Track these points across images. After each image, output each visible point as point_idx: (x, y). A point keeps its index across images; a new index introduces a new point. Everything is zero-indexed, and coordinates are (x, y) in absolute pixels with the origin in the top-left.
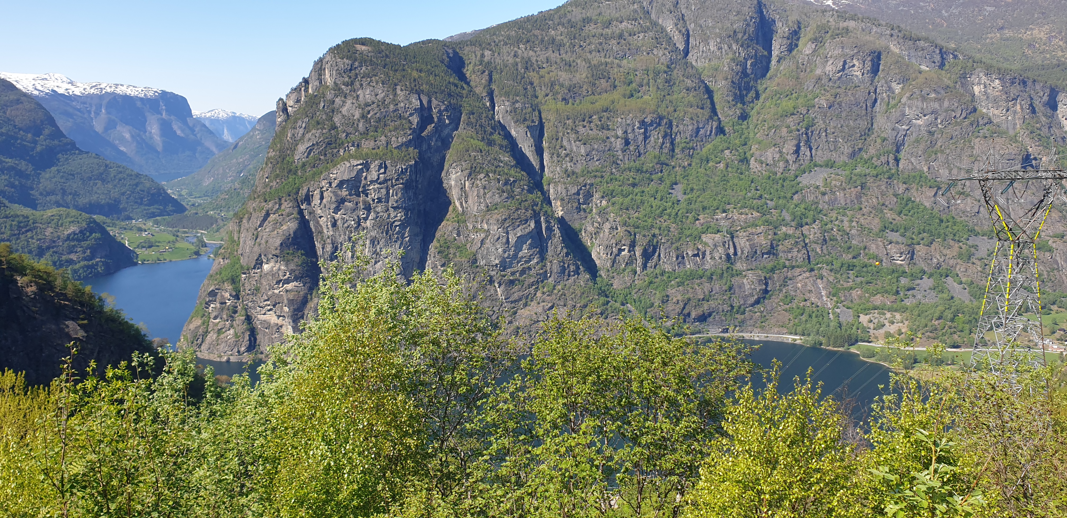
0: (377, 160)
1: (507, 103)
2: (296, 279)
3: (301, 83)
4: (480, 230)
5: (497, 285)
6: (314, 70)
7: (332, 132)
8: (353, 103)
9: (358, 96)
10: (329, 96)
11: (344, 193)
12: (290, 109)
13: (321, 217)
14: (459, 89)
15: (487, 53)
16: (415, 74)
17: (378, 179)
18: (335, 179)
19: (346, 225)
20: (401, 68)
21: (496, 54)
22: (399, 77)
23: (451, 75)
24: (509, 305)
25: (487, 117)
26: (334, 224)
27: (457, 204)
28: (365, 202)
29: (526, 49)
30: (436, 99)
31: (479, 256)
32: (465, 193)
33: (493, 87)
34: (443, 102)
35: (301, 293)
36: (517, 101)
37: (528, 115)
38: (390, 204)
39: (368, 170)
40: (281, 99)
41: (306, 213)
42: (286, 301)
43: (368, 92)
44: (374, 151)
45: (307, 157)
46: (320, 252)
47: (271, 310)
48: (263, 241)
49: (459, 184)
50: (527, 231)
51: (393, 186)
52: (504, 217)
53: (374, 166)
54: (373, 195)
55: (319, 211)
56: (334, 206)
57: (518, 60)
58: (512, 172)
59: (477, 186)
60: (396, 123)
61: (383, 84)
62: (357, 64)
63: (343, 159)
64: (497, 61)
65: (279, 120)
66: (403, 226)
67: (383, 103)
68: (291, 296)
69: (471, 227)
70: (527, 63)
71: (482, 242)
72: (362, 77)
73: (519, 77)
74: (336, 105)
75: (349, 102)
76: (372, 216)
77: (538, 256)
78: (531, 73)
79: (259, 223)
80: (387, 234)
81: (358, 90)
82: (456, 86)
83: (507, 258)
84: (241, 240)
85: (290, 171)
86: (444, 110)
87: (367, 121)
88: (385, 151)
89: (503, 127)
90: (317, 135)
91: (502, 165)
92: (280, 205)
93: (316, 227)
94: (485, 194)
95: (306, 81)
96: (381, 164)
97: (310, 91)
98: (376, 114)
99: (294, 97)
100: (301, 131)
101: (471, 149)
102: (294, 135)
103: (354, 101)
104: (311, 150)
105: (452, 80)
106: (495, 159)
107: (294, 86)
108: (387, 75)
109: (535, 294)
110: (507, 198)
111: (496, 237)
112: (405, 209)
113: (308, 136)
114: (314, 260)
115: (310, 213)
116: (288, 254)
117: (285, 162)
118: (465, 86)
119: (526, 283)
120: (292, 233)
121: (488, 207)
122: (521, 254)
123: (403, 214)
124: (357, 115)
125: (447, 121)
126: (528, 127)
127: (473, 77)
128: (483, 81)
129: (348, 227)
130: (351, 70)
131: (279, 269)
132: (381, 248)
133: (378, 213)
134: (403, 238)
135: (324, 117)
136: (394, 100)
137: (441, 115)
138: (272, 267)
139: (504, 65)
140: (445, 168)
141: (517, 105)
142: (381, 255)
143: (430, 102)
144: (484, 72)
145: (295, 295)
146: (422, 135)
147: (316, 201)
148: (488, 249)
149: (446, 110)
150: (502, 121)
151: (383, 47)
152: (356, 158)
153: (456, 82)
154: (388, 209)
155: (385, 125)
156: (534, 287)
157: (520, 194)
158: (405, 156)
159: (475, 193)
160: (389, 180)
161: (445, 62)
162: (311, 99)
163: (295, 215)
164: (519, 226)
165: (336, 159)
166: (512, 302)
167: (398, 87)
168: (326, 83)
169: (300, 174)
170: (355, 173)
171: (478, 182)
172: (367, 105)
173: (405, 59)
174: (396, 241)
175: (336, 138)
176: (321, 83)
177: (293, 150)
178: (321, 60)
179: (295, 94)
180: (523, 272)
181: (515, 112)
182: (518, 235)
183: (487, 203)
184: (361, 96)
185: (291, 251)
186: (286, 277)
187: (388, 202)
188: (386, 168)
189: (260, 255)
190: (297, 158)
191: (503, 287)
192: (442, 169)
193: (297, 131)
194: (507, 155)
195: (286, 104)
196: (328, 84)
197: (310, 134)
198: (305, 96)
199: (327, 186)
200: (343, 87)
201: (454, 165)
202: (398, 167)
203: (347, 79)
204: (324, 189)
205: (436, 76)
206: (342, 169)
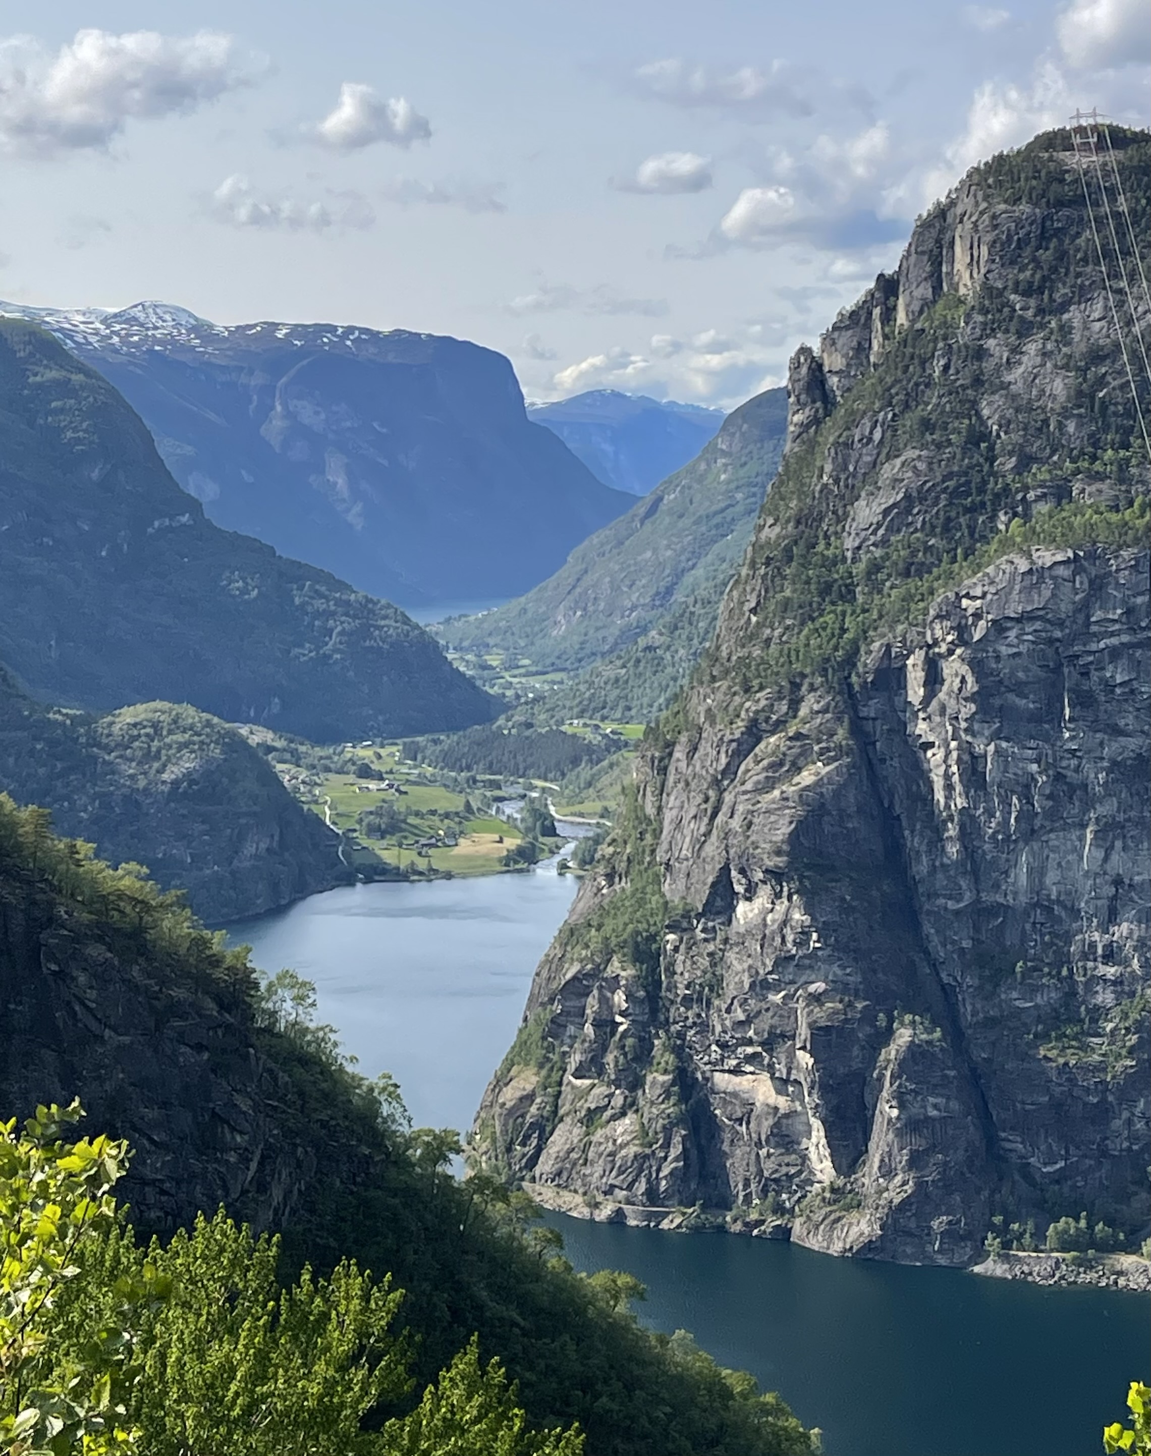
0: (1125, 546)
2: (839, 957)
3: (870, 294)
6: (916, 246)
7: (972, 453)
8: (1046, 354)
9: (1063, 328)
11: (1007, 663)
12: (833, 381)
13: (925, 747)
17: (1129, 614)
18: (977, 616)
19: (1010, 776)
26: (969, 772)
28: (1078, 697)
35: (857, 1007)
39: (1092, 584)
40: (805, 350)
42: (804, 1032)
44: (1114, 517)
45: (886, 541)
46: (919, 867)
47: (755, 1058)
48: (736, 824)
55: (923, 726)
56: (968, 709)
62: (1062, 215)
63: (1007, 545)
65: (797, 418)
68: (822, 1015)
72: (1082, 262)
74: (988, 362)
75: (1032, 348)
76: (1103, 744)
79: (724, 760)
81: (1065, 307)
84: (669, 816)
85: (829, 587)
87: (1095, 411)
90: (921, 465)
92: (794, 702)
95: (887, 286)
97: (901, 318)
99: (847, 340)
100: (868, 454)
102: (843, 467)
103: (1051, 346)
104: (898, 517)
107: (850, 306)
113: (890, 468)
117: (812, 556)
120: (827, 796)
124: (1059, 394)
130: (1041, 239)
131: (786, 921)
132: (1131, 863)
135: (946, 403)
138: (764, 913)
142: (1130, 887)
145: (834, 1014)
147: (912, 690)
152: (1051, 541)
162: (902, 343)
163: (841, 737)
165: (980, 547)
168: (954, 288)
169: (860, 599)
170: (1048, 594)
172: (1095, 356)
175: (986, 474)
176: (937, 288)
177: (841, 517)
178: (941, 213)
179: (850, 332)
184: (1075, 328)
186: (807, 949)
189: (725, 870)
190: (850, 543)
195: (820, 366)
196: (962, 291)
197: (898, 462)
198: (886, 337)
199: (950, 638)
200: (1013, 298)
203: (1026, 272)
204: (940, 649)
206: (1003, 581)
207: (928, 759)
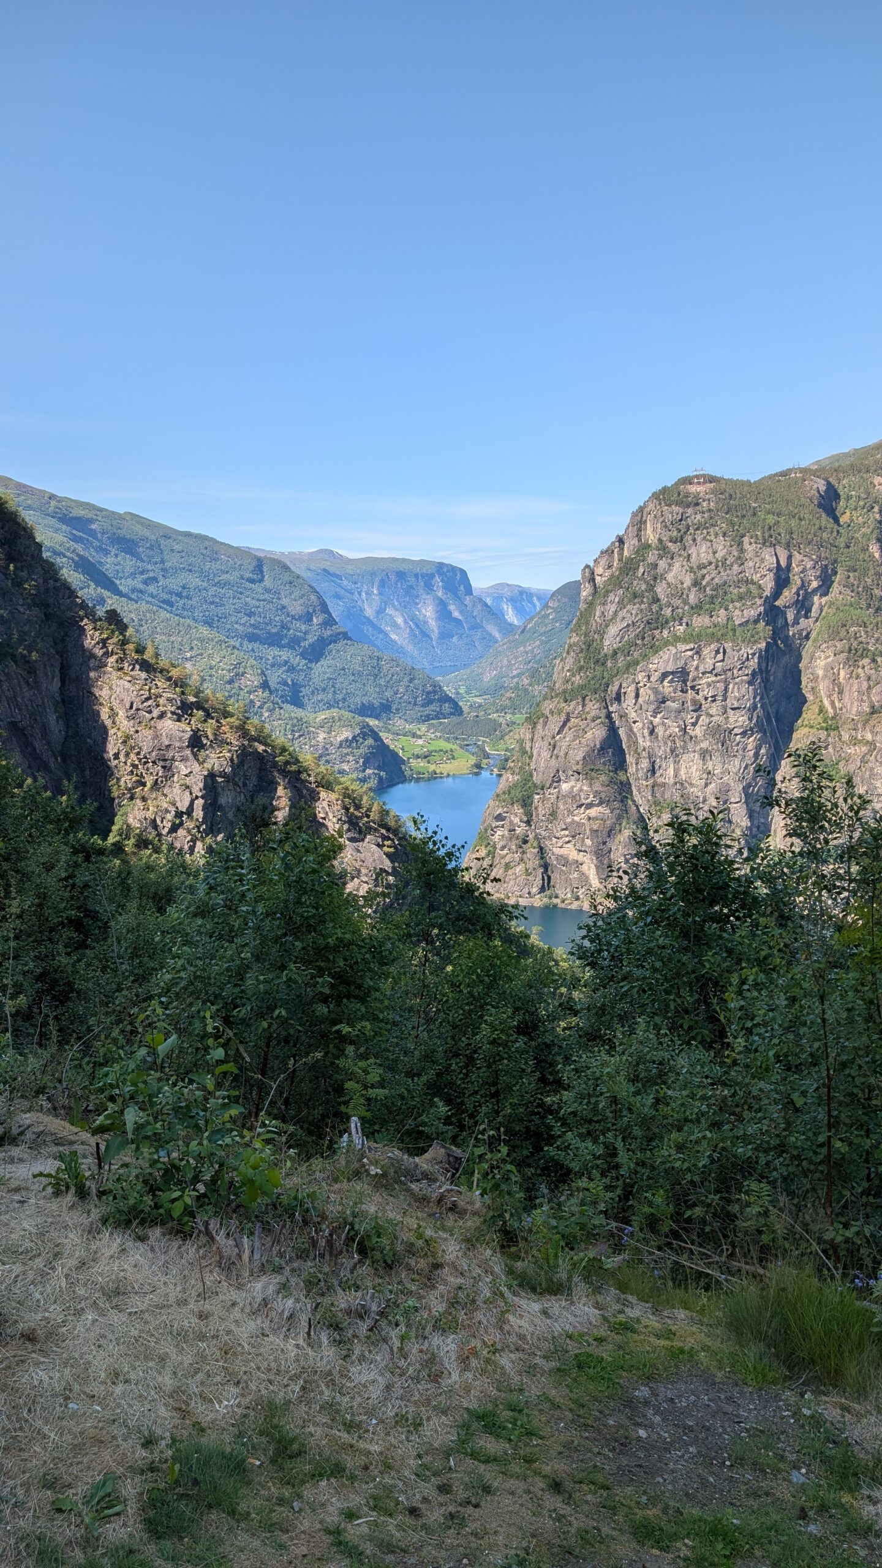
0: (712, 642)
2: (602, 803)
3: (613, 543)
4: (860, 742)
6: (632, 524)
7: (653, 607)
8: (682, 566)
9: (689, 556)
10: (651, 558)
11: (667, 689)
12: (598, 579)
13: (634, 722)
16: (770, 519)
17: (714, 668)
18: (655, 671)
19: (667, 733)
20: (750, 512)
22: (747, 525)
23: (822, 516)
25: (876, 574)
26: (652, 732)
27: (827, 703)
28: (694, 702)
30: (799, 552)
31: (858, 780)
32: (838, 686)
34: (809, 557)
35: (608, 822)
38: (729, 704)
39: (700, 657)
40: (587, 566)
41: (616, 716)
42: (588, 832)
43: (704, 549)
44: (709, 631)
45: (620, 642)
46: (632, 769)
47: (569, 842)
48: (562, 754)
49: (830, 674)
51: (734, 678)
53: (709, 651)
54: (706, 692)
55: (633, 715)
56: (652, 707)
59: (858, 677)
60: (741, 590)
61: (724, 536)
62: (689, 510)
63: (667, 643)
65: (584, 592)
66: (746, 734)
67: (724, 563)
68: (595, 827)
69: (846, 737)
71: (864, 759)
72: (697, 529)
74: (660, 570)
75: (677, 565)
76: (704, 719)
79: (557, 729)
80: (723, 746)
81: (690, 547)
84: (535, 751)
85: (598, 661)
86: (810, 569)
87: (702, 589)
88: (724, 631)
90: (634, 612)
92: (584, 705)
93: (629, 736)
94: (869, 688)
95: (621, 540)
96: (719, 648)
97: (626, 553)
98: (713, 579)
99: (603, 562)
100: (612, 608)
101: (850, 622)
102: (604, 613)
103: (684, 563)
104: (625, 633)
107: (605, 548)
108: (730, 523)
112: (749, 710)
113: (622, 614)
114: (625, 779)
115: (621, 717)
116: (592, 770)
117: (591, 649)
120: (598, 743)
121: (872, 707)
123: (746, 717)
124: (688, 582)
125: (814, 584)
129: (671, 735)
130: (681, 520)
131: (581, 790)
132: (714, 765)
133: (712, 716)
134: (745, 751)
135: (643, 587)
136: (740, 558)
137: (805, 575)
138: (573, 787)
140: (810, 651)
142: (713, 775)
143: (790, 557)
144: (872, 508)
145: (600, 824)
146: (776, 603)
147: (629, 701)
148: (871, 769)
149: (814, 568)
151: (726, 486)
152: (685, 641)
154: (726, 712)
155: (726, 594)
158: (753, 636)
159: (855, 687)
160: (729, 670)
161: (815, 500)
162: (626, 563)
163: (602, 719)
165: (657, 644)
167: (746, 540)
168: (647, 540)
169: (610, 664)
170: (682, 662)
171: (860, 670)
172: (701, 567)
173: (757, 499)
174: (735, 756)
175: (659, 615)
176: (640, 540)
177: (602, 634)
178: (641, 509)
179: (605, 558)
183: (872, 701)
184: (694, 556)
185: (596, 767)
186: (589, 801)
187: (726, 701)
188: (725, 652)
189: (558, 771)
190: (607, 643)
193: (607, 607)
195: (593, 572)
196: (650, 542)
197: (625, 611)
198: (619, 560)
199: (645, 680)
200: (670, 544)
201: (824, 645)
202: (741, 652)
203: (675, 533)
204: (641, 684)
205: (801, 520)
206: (666, 657)
207: (636, 727)
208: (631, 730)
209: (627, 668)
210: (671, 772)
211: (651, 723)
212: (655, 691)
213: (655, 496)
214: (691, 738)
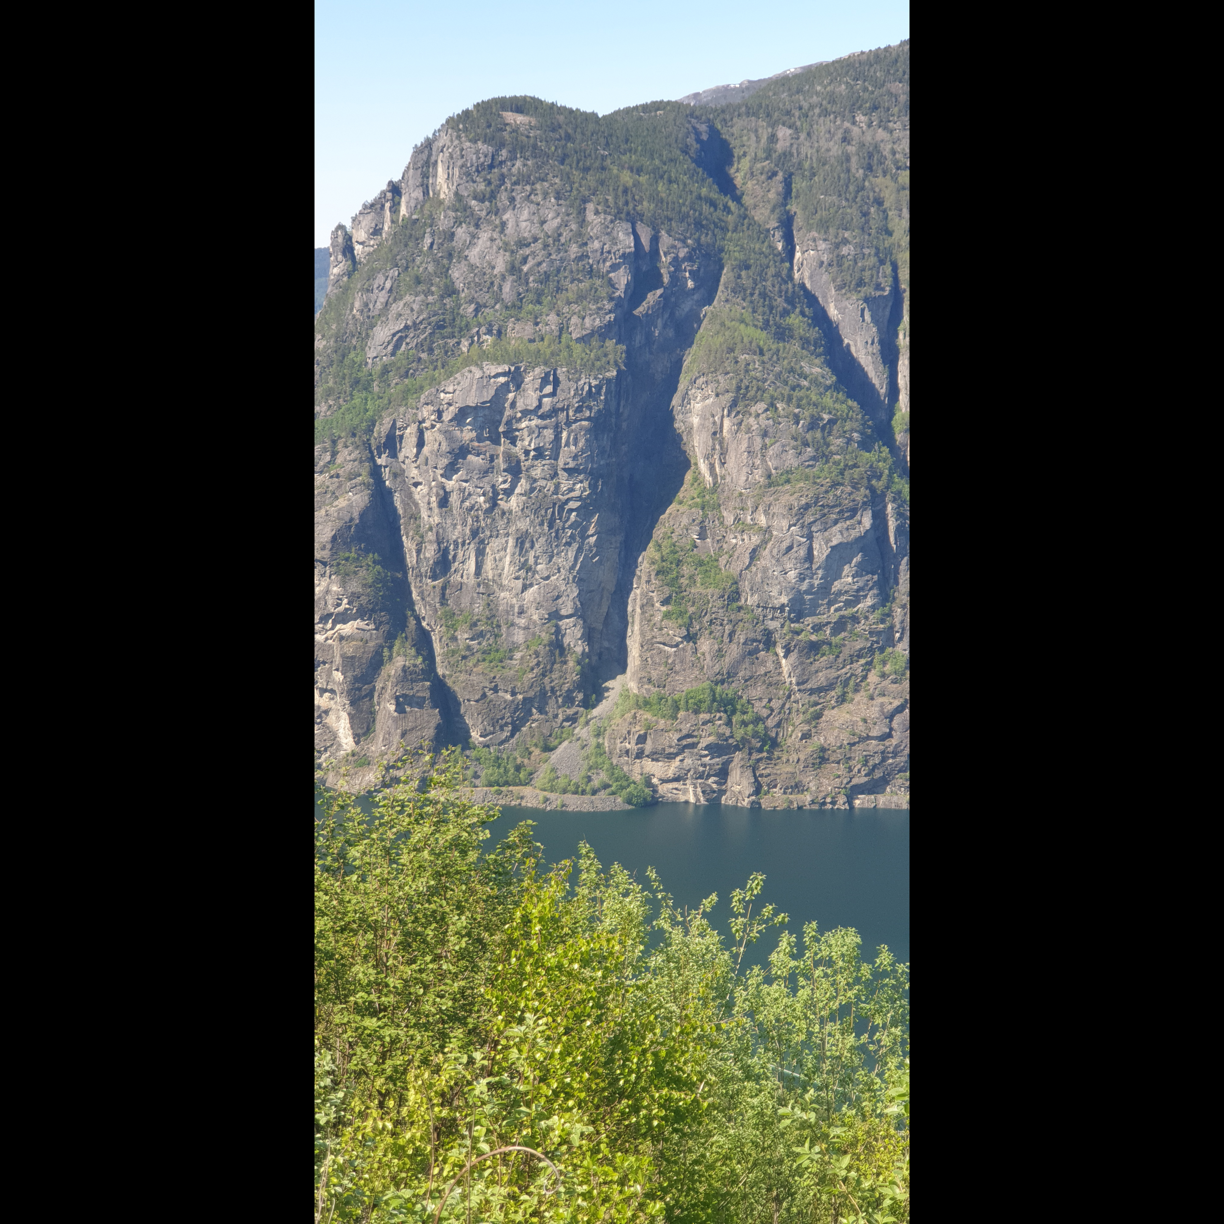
0: (538, 365)
1: (822, 246)
2: (361, 614)
3: (383, 193)
4: (751, 527)
5: (781, 652)
6: (413, 164)
7: (447, 301)
8: (492, 240)
9: (503, 224)
10: (444, 222)
11: (467, 434)
12: (360, 249)
13: (416, 485)
14: (719, 213)
15: (783, 132)
16: (627, 178)
17: (539, 406)
18: (450, 404)
19: (467, 504)
20: (597, 164)
21: (803, 136)
22: (593, 184)
23: (703, 180)
24: (806, 698)
25: (777, 275)
26: (444, 502)
27: (703, 467)
28: (509, 457)
29: (870, 125)
30: (669, 232)
31: (745, 586)
32: (721, 443)
33: (794, 207)
34: (684, 241)
35: (371, 644)
36: (845, 242)
37: (867, 274)
38: (561, 463)
39: (518, 387)
40: (341, 227)
41: (386, 474)
42: (338, 660)
43: (525, 215)
44: (533, 347)
45: (393, 354)
46: (411, 559)
49: (709, 423)
50: (855, 534)
51: (568, 424)
52: (803, 501)
53: (532, 379)
54: (527, 442)
55: (414, 472)
56: (444, 462)
57: (851, 149)
58: (828, 400)
59: (749, 430)
60: (582, 285)
61: (558, 198)
62: (504, 153)
63: (468, 362)
64: (803, 150)
65: (336, 271)
66: (585, 511)
67: (557, 240)
68: (349, 649)
69: (729, 519)
70: (870, 156)
71: (754, 554)
72: (516, 183)
73: (852, 188)
74: (457, 243)
75: (484, 236)
76: (523, 485)
77: (875, 591)
78: (880, 180)
80: (551, 527)
81: (505, 210)
82: (713, 204)
83: (807, 592)
85: (357, 382)
86: (684, 259)
87: (522, 279)
88: (554, 347)
89: (811, 299)
90: (415, 307)
91: (805, 383)
92: (334, 454)
93: (406, 505)
94: (765, 447)
95: (395, 189)
96: (547, 374)
97: (403, 210)
98: (539, 264)
99: (368, 222)
100: (382, 297)
101: (739, 346)
102: (366, 305)
103: (496, 235)
104: (401, 339)
105: (704, 191)
106: (792, 370)
107: (370, 199)
108: (567, 178)
109: (865, 677)
110: (814, 458)
111: (785, 545)
112: (591, 473)
113: (397, 307)
114: (399, 576)
115: (395, 475)
116: (347, 559)
117: (347, 361)
118: (732, 205)
119: (846, 652)
120: (356, 515)
121: (769, 476)
122: (837, 586)
123: (586, 484)
124: (500, 266)
125: (690, 284)
126: (866, 300)
127: (750, 184)
128: (772, 195)
129: (472, 507)
130: (491, 167)
131: (328, 592)
132: (536, 558)
133: (535, 481)
134: (584, 537)
135: (431, 268)
136: (580, 234)
137: (678, 268)
139: (819, 160)
140: (681, 387)
141: (845, 250)
142: (535, 572)
143: (655, 240)
144: (775, 174)
145: (357, 648)
146: (636, 312)
147: (408, 449)
148: (765, 570)
149: (689, 258)
150: (808, 286)
151: (561, 118)
152: (495, 360)
153: (714, 195)
154: (556, 474)
155: (559, 289)
156: (862, 661)
157: (843, 451)
158: (598, 359)
159: (744, 445)
160: (562, 409)
161: (692, 152)
162: (404, 227)
163: (364, 477)
164: (836, 522)
165: (452, 361)
166: (812, 692)
167: (590, 207)
168: (437, 194)
169: (376, 389)
170: (492, 392)
171: (752, 420)
172: (522, 243)
173: (607, 144)
174: (568, 544)
175: (455, 314)
176: (426, 193)
177: (364, 337)
178: (428, 144)
179: (370, 217)
180: (840, 626)
181: (840, 265)
182: (835, 542)
183: (768, 469)
184: (510, 225)
185: (353, 555)
186: (341, 609)
187: (556, 459)
188: (556, 383)
190: (371, 354)
191: (793, 656)
192: (675, 389)
193: (373, 297)
194: (817, 361)
195: (350, 238)
196: (442, 196)
197: (401, 303)
198: (393, 222)
199: (433, 417)
200: (473, 203)
201: (702, 380)
202: (582, 382)
203: (482, 187)
204: (427, 424)
205: (670, 181)
206: (465, 383)
207: (419, 493)
208: (410, 495)
209: (404, 398)
210: (471, 565)
211: (444, 488)
212: (448, 435)
213: (452, 123)
214: (504, 513)
